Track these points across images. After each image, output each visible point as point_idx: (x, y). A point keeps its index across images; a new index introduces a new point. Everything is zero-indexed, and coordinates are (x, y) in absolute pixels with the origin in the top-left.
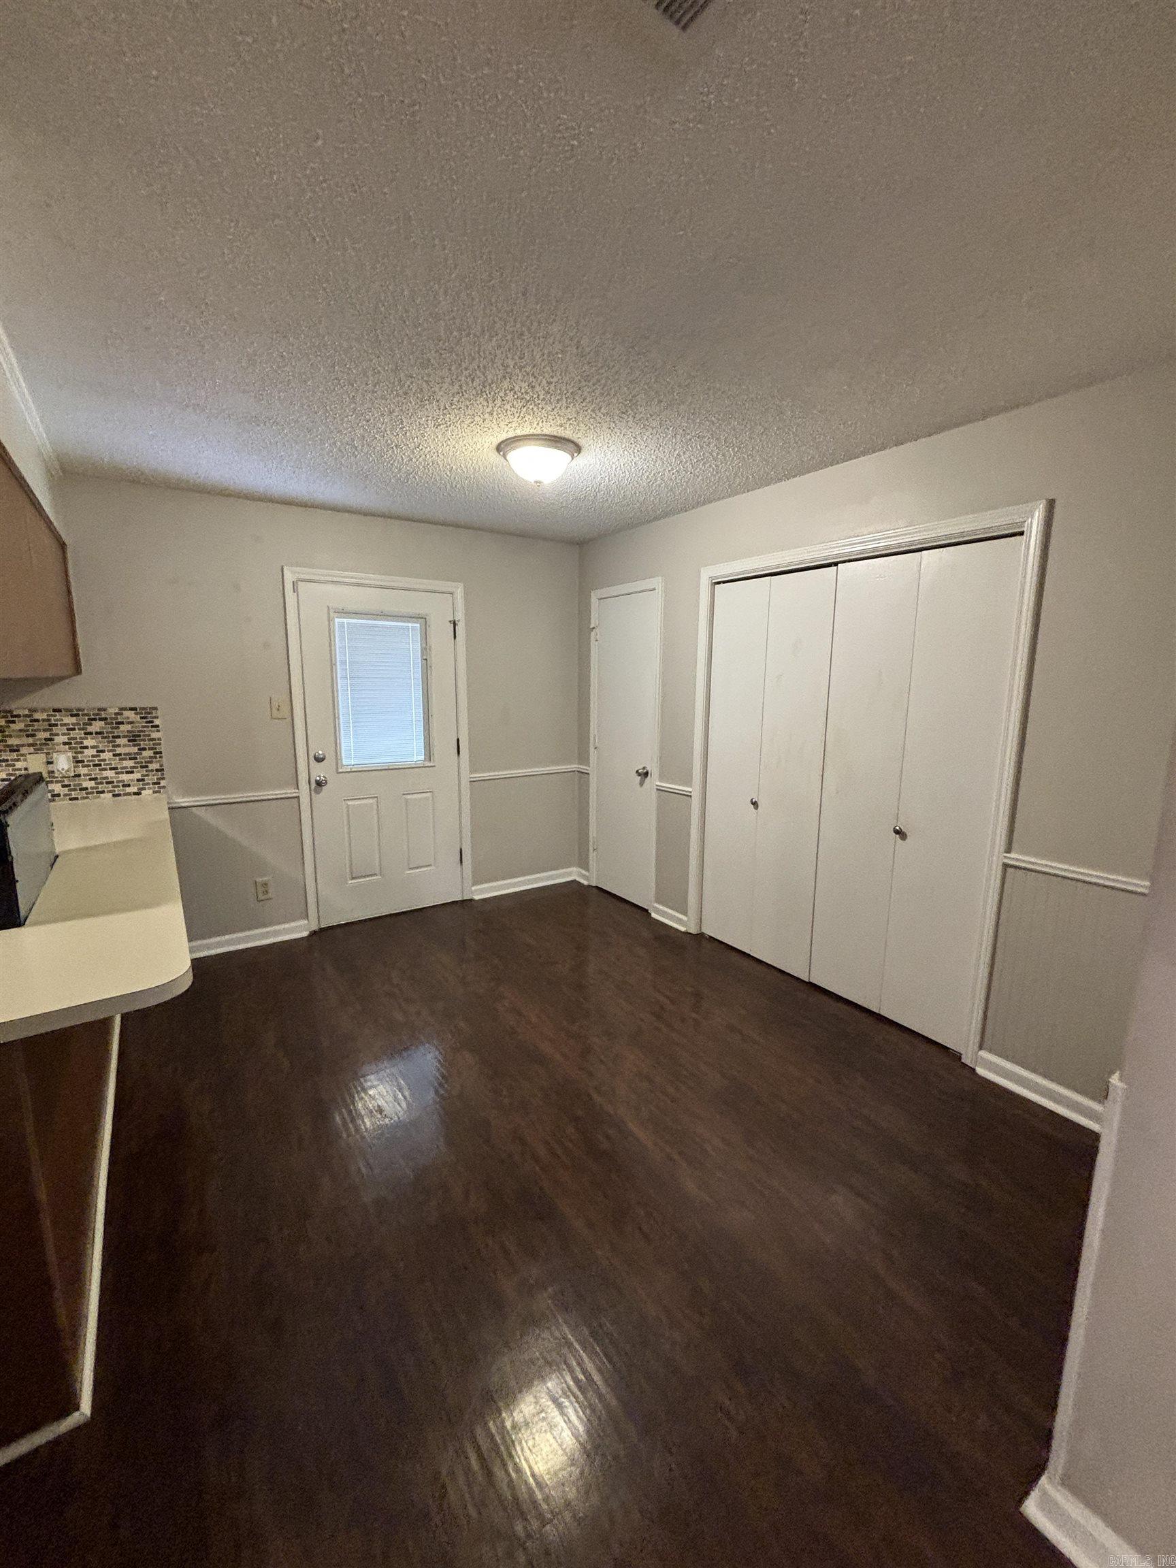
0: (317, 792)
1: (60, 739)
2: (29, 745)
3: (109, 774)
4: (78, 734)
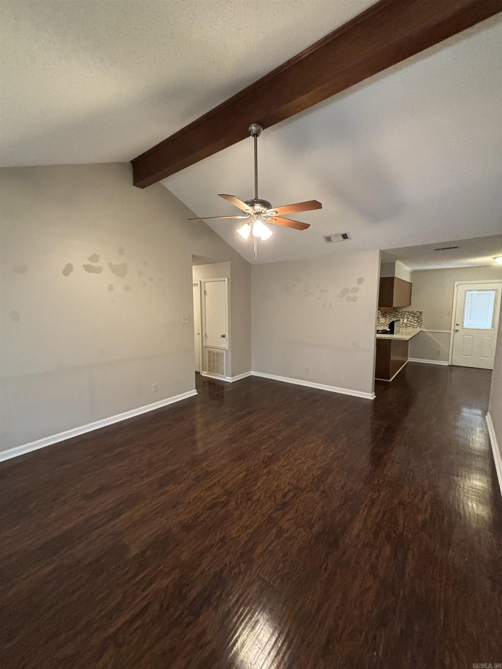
0: (456, 333)
1: (406, 317)
3: (412, 324)
4: (408, 316)
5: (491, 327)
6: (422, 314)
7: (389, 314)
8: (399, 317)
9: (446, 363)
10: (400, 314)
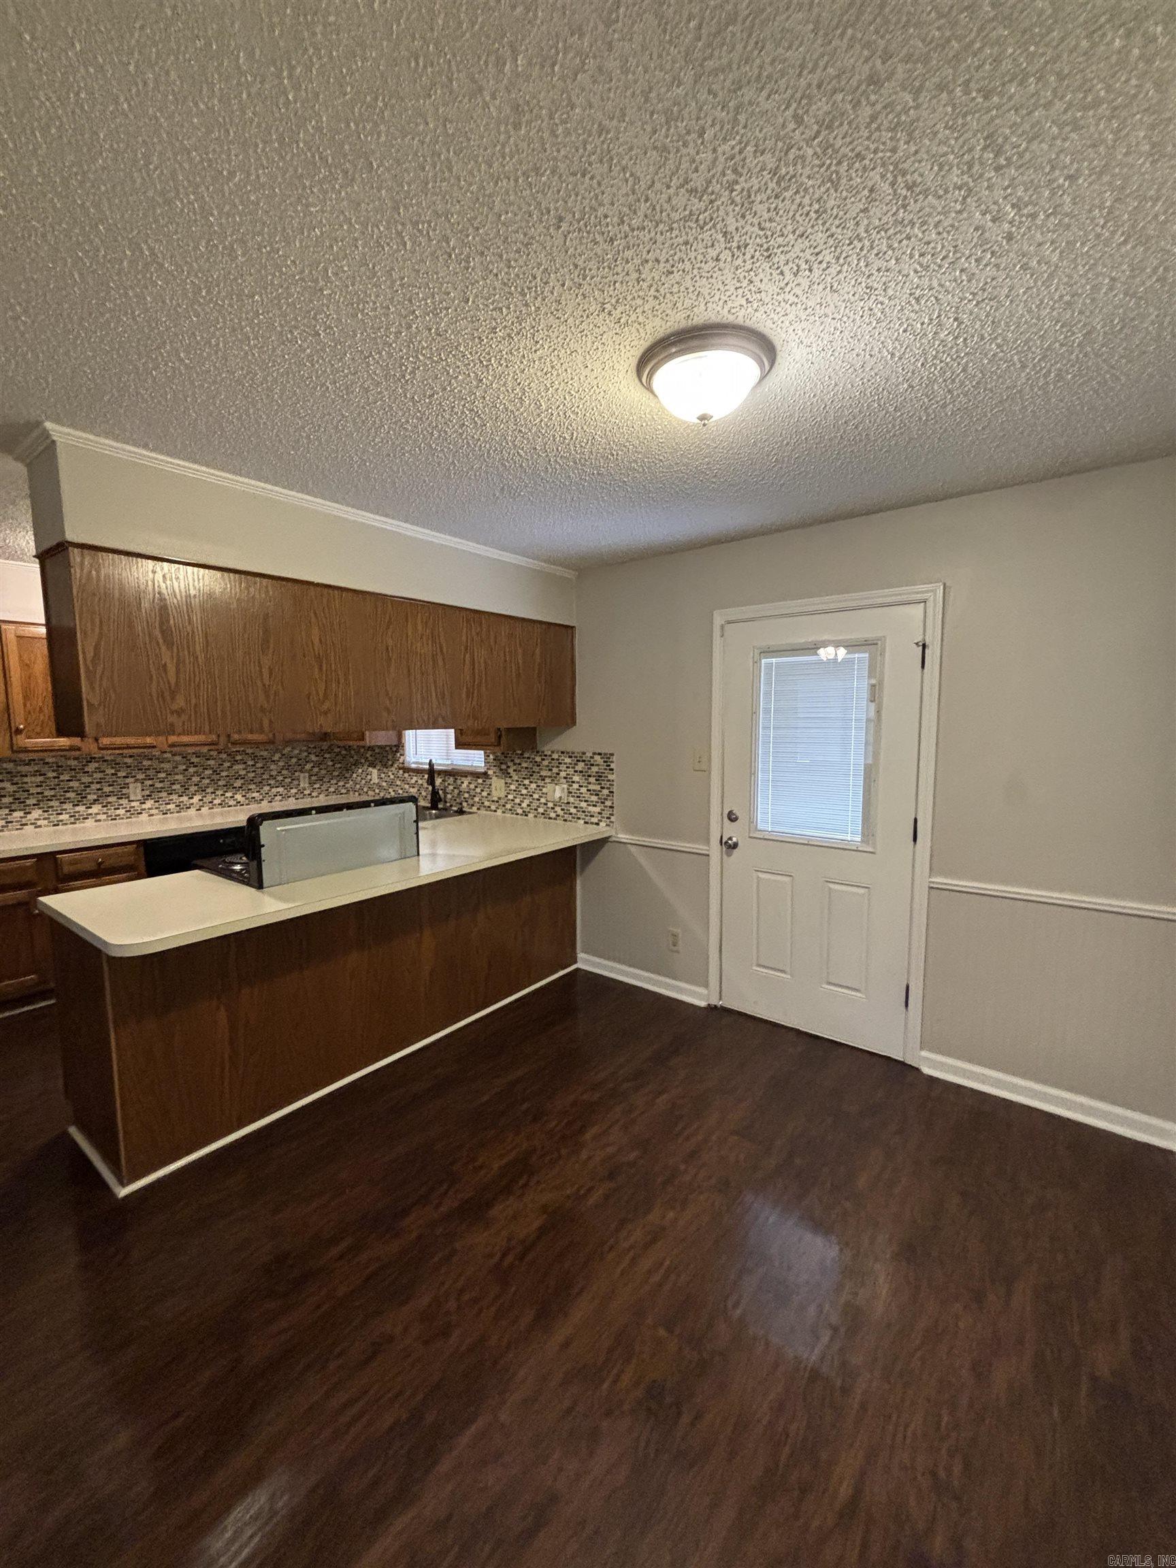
0: (729, 855)
1: (563, 774)
2: (550, 777)
3: (584, 804)
4: (571, 771)
5: (858, 838)
6: (612, 766)
7: (517, 761)
8: (543, 773)
9: (700, 996)
10: (545, 763)
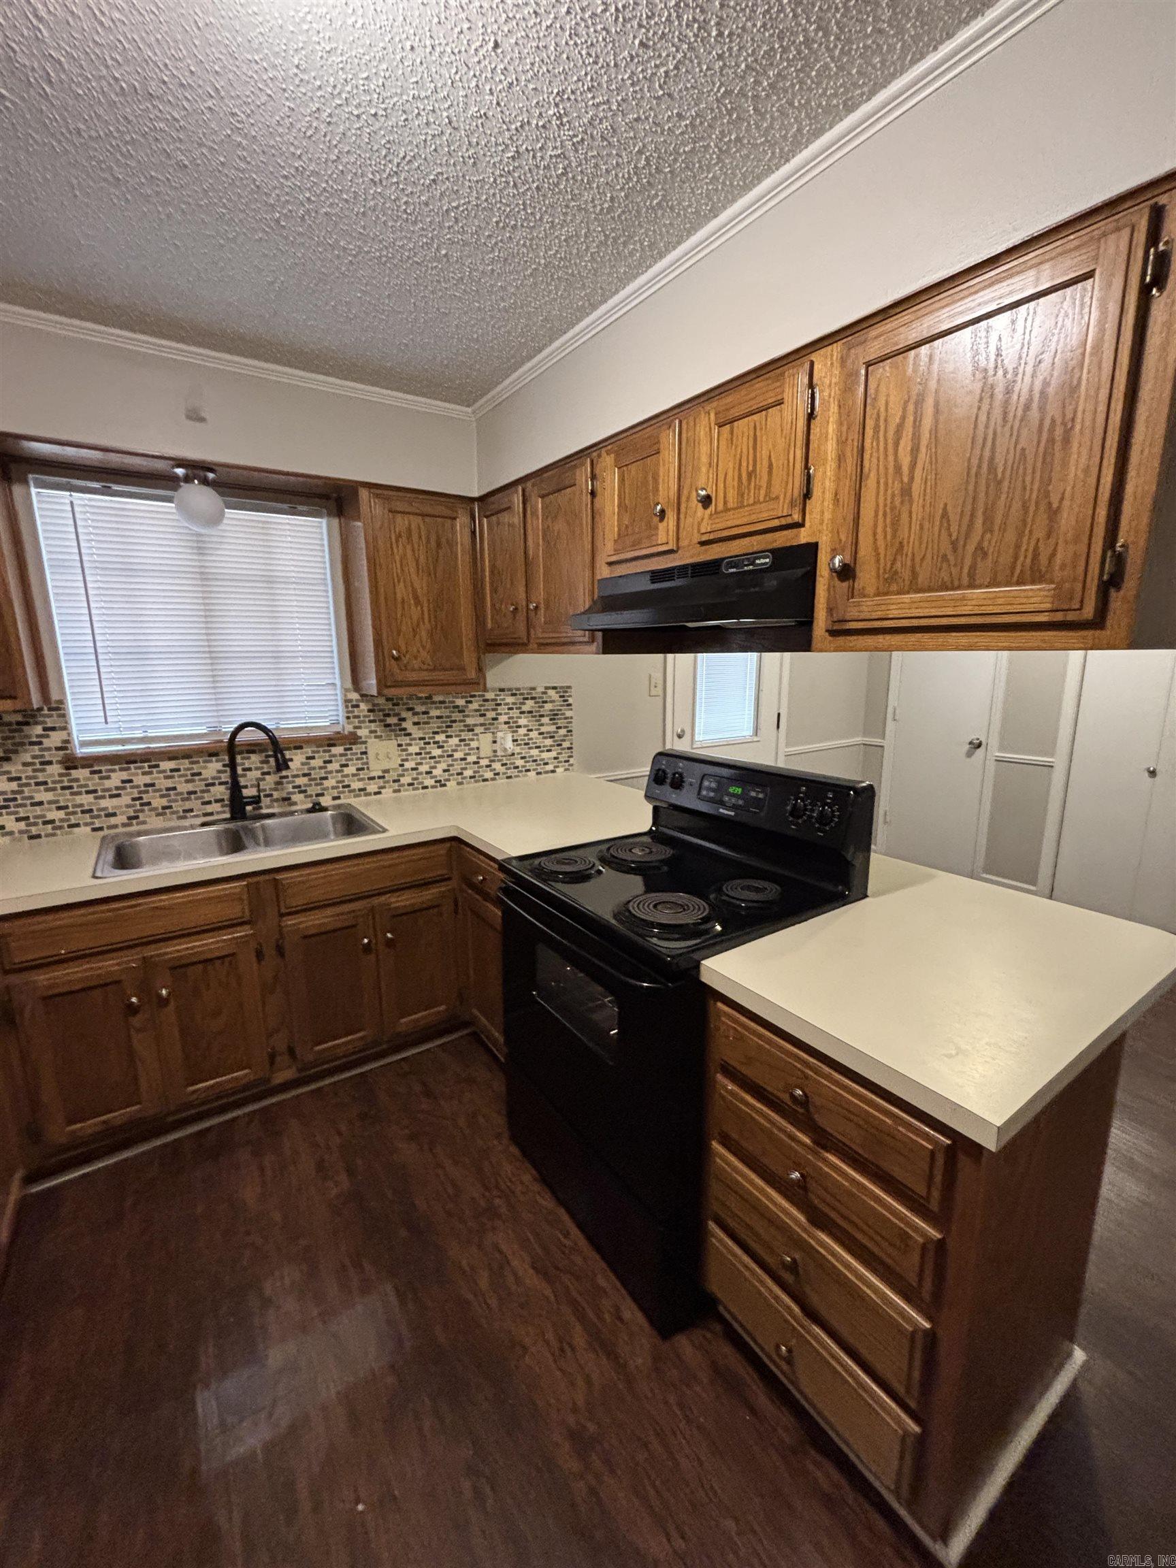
1: (503, 718)
2: (482, 725)
4: (515, 713)
6: (571, 701)
8: (470, 721)
